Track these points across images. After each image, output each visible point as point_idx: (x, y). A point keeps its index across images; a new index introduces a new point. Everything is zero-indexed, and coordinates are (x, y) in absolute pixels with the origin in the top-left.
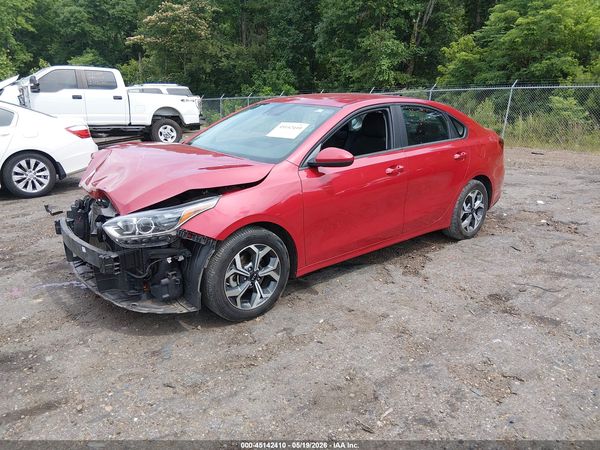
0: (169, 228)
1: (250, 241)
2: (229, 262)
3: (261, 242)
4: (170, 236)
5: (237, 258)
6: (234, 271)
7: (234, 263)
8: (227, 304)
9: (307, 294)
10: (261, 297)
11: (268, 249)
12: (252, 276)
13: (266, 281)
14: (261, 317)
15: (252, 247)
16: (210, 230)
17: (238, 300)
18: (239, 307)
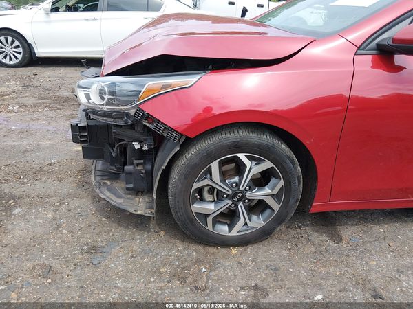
0: (125, 103)
1: (238, 147)
2: (201, 168)
3: (258, 153)
4: (127, 114)
5: (215, 166)
6: (206, 182)
7: (209, 171)
8: (192, 221)
9: (324, 237)
10: (246, 224)
11: (267, 165)
12: (235, 195)
13: (258, 207)
14: (241, 249)
15: (242, 156)
16: (174, 118)
17: (210, 220)
18: (210, 227)
